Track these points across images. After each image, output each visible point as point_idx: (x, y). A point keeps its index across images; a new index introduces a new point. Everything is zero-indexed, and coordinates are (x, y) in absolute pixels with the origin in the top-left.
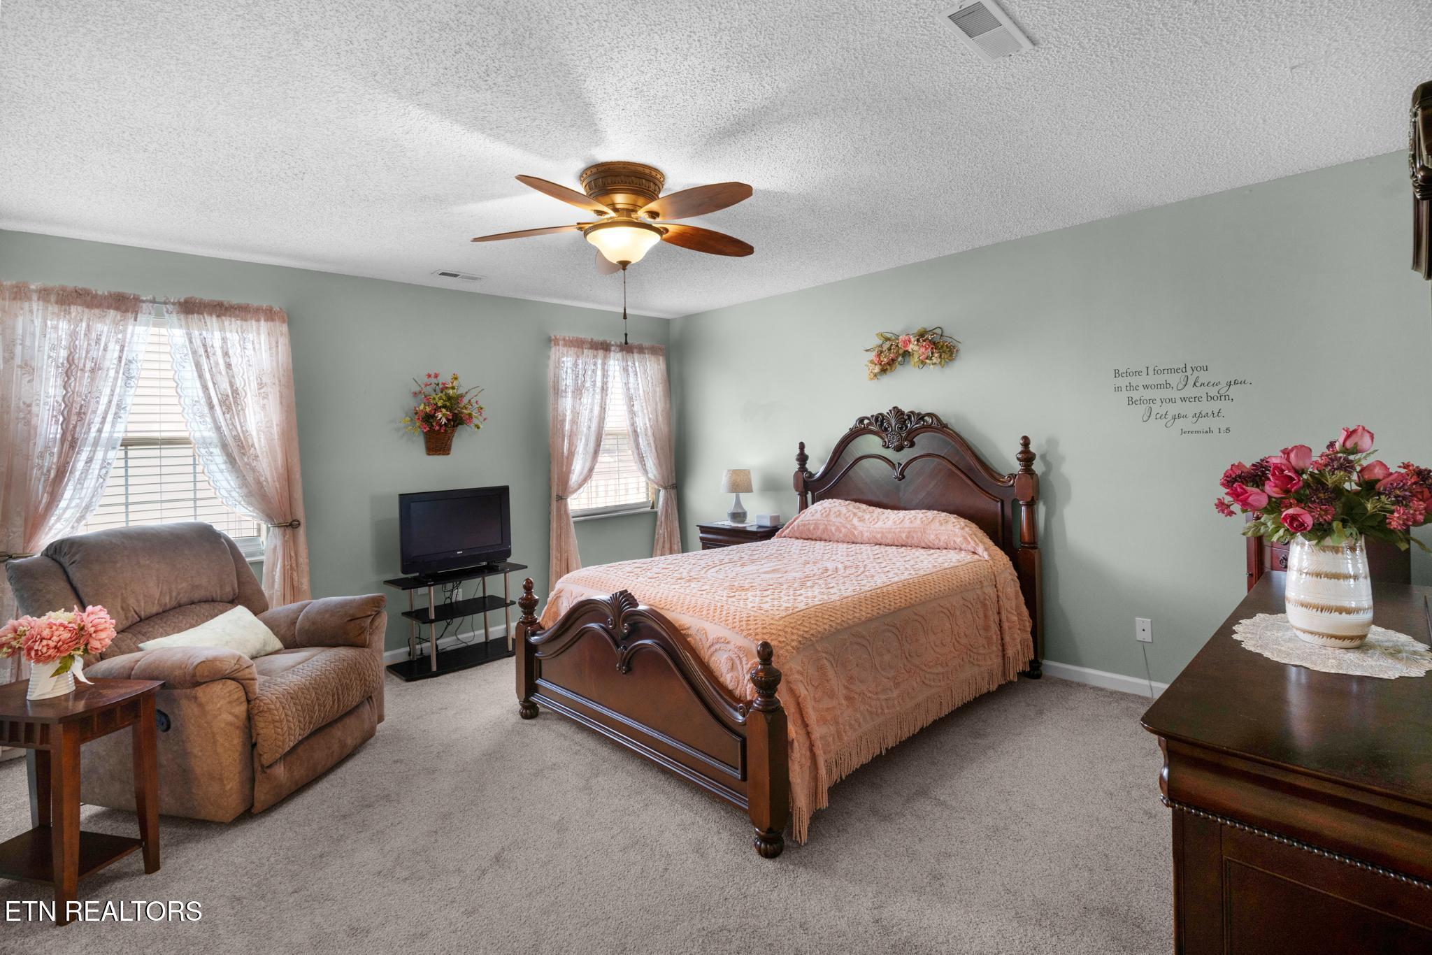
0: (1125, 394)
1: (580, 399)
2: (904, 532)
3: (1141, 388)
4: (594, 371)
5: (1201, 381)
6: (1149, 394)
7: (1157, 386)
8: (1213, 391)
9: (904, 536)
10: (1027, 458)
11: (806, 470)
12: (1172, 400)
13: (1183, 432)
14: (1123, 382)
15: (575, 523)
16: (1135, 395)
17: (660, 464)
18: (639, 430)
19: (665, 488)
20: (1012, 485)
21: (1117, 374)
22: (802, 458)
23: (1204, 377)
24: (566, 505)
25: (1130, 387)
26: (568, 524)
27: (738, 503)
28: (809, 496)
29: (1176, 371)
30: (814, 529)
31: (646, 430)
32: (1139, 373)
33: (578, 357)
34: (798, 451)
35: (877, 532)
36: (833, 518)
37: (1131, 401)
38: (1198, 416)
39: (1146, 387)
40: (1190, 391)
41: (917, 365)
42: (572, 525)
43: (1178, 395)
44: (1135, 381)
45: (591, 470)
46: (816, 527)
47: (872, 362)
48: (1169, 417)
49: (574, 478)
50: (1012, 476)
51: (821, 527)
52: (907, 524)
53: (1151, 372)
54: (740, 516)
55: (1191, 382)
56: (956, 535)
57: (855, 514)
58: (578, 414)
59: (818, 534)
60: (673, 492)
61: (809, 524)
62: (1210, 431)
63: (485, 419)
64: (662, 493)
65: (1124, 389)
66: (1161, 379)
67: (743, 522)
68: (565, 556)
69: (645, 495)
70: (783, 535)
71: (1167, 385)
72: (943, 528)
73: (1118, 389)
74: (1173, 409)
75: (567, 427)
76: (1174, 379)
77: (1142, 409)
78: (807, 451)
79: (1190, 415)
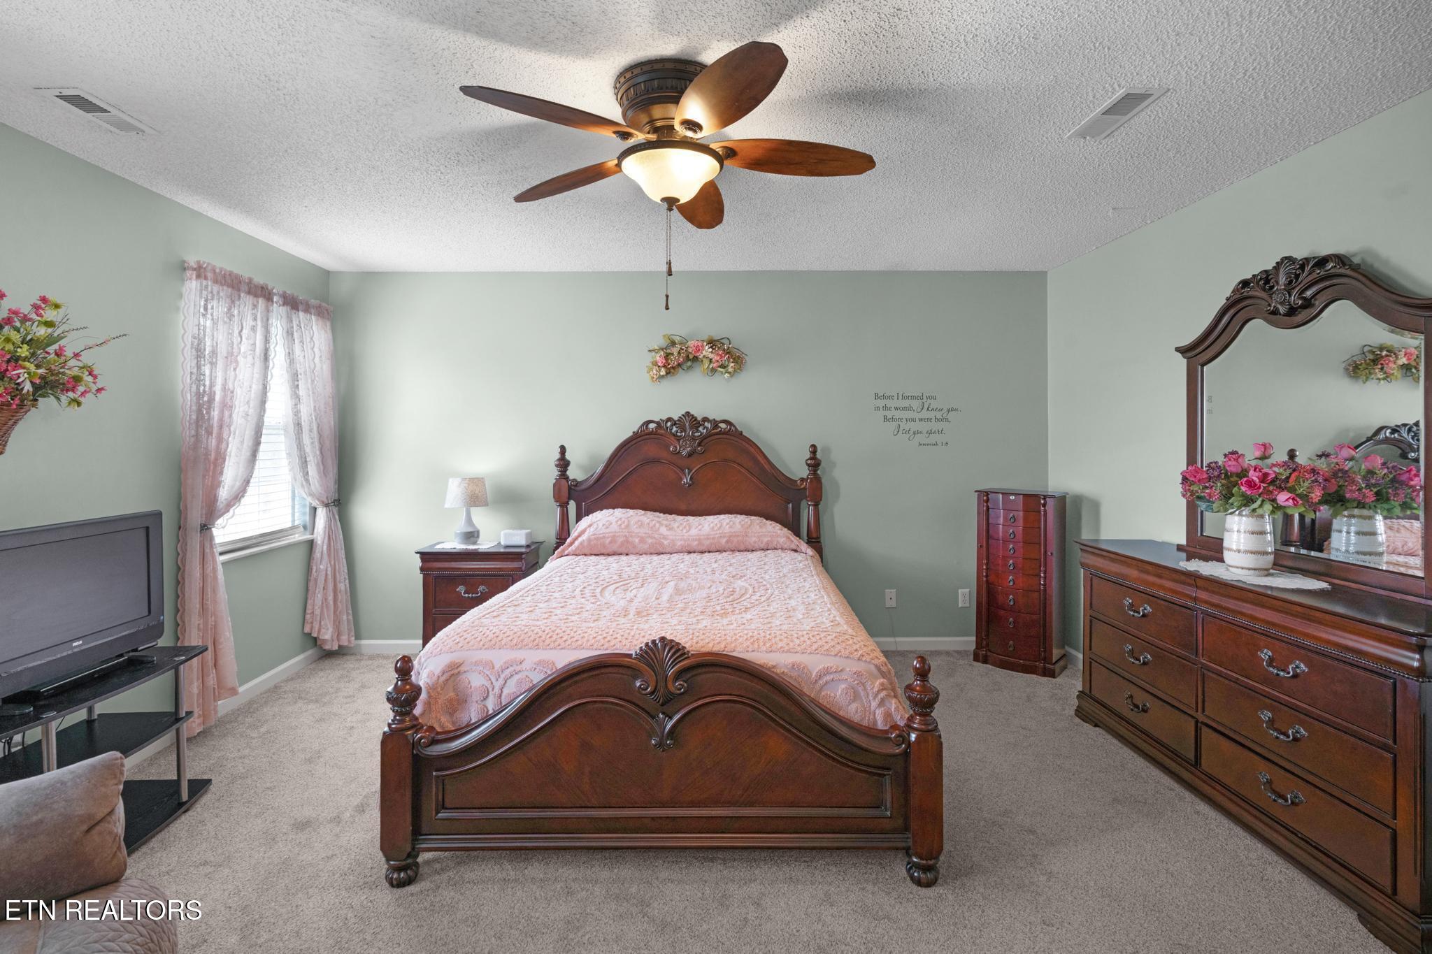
0: (882, 413)
1: (235, 369)
2: (724, 537)
3: (893, 409)
4: (253, 329)
5: (931, 407)
6: (898, 414)
7: (905, 409)
8: (939, 415)
9: (724, 541)
10: (814, 463)
11: (567, 478)
12: (913, 420)
13: (920, 444)
14: (881, 403)
15: (224, 564)
16: (889, 414)
17: (324, 472)
18: (303, 423)
19: (327, 505)
20: (805, 488)
21: (877, 396)
22: (563, 464)
23: (934, 404)
24: (212, 538)
25: (886, 408)
26: (215, 570)
27: (469, 520)
28: (572, 506)
29: (916, 398)
30: (610, 542)
31: (311, 423)
32: (891, 397)
33: (233, 302)
34: (558, 456)
35: (693, 540)
36: (634, 528)
37: (886, 419)
38: (930, 433)
39: (896, 409)
40: (925, 414)
41: (706, 372)
42: (220, 568)
43: (917, 416)
44: (890, 403)
45: (247, 482)
46: (613, 541)
47: (655, 363)
48: (911, 432)
49: (224, 494)
50: (802, 480)
51: (621, 540)
52: (727, 529)
53: (900, 397)
54: (473, 536)
55: (926, 407)
56: (778, 536)
57: (661, 524)
58: (232, 392)
59: (615, 548)
60: (335, 510)
61: (604, 537)
62: (937, 444)
63: (99, 390)
64: (322, 514)
65: (881, 409)
66: (906, 403)
67: (475, 543)
68: (211, 621)
69: (289, 518)
70: (566, 552)
71: (910, 408)
72: (764, 530)
73: (877, 408)
74: (914, 427)
75: (215, 413)
76: (915, 404)
77: (893, 425)
78: (568, 456)
79: (925, 432)
